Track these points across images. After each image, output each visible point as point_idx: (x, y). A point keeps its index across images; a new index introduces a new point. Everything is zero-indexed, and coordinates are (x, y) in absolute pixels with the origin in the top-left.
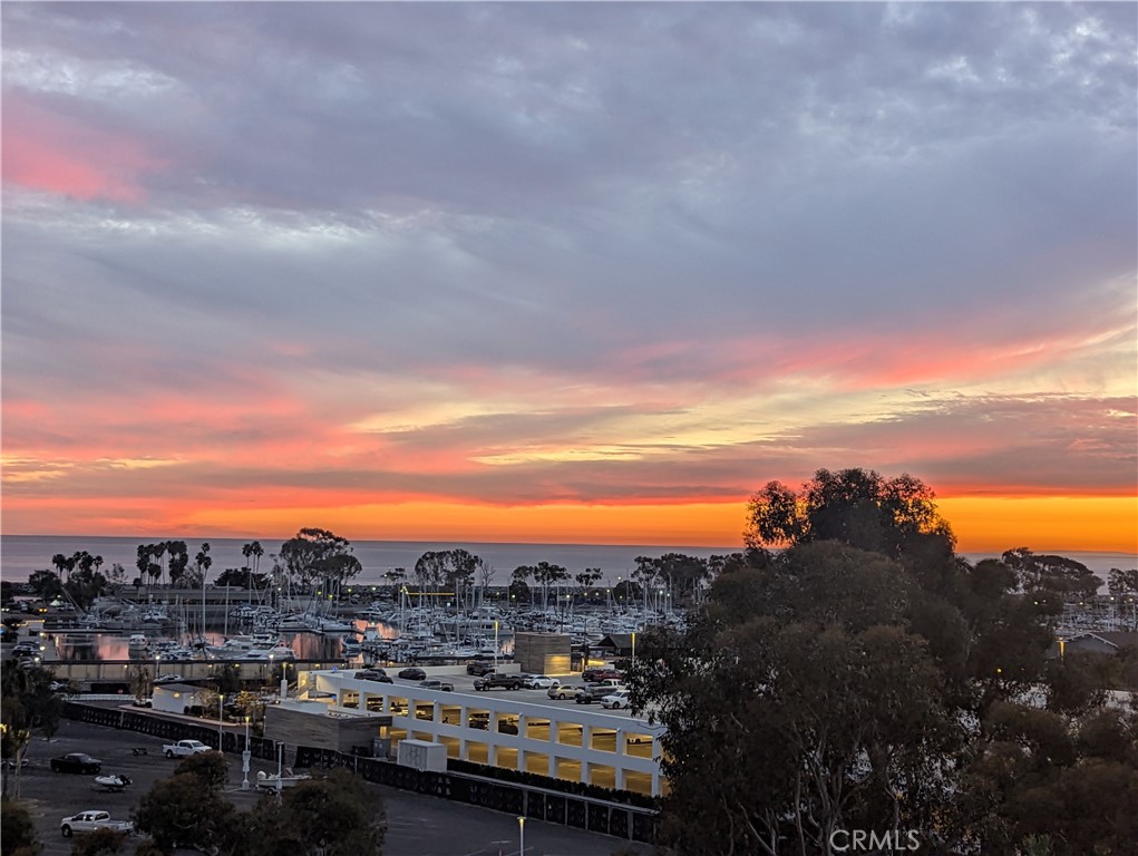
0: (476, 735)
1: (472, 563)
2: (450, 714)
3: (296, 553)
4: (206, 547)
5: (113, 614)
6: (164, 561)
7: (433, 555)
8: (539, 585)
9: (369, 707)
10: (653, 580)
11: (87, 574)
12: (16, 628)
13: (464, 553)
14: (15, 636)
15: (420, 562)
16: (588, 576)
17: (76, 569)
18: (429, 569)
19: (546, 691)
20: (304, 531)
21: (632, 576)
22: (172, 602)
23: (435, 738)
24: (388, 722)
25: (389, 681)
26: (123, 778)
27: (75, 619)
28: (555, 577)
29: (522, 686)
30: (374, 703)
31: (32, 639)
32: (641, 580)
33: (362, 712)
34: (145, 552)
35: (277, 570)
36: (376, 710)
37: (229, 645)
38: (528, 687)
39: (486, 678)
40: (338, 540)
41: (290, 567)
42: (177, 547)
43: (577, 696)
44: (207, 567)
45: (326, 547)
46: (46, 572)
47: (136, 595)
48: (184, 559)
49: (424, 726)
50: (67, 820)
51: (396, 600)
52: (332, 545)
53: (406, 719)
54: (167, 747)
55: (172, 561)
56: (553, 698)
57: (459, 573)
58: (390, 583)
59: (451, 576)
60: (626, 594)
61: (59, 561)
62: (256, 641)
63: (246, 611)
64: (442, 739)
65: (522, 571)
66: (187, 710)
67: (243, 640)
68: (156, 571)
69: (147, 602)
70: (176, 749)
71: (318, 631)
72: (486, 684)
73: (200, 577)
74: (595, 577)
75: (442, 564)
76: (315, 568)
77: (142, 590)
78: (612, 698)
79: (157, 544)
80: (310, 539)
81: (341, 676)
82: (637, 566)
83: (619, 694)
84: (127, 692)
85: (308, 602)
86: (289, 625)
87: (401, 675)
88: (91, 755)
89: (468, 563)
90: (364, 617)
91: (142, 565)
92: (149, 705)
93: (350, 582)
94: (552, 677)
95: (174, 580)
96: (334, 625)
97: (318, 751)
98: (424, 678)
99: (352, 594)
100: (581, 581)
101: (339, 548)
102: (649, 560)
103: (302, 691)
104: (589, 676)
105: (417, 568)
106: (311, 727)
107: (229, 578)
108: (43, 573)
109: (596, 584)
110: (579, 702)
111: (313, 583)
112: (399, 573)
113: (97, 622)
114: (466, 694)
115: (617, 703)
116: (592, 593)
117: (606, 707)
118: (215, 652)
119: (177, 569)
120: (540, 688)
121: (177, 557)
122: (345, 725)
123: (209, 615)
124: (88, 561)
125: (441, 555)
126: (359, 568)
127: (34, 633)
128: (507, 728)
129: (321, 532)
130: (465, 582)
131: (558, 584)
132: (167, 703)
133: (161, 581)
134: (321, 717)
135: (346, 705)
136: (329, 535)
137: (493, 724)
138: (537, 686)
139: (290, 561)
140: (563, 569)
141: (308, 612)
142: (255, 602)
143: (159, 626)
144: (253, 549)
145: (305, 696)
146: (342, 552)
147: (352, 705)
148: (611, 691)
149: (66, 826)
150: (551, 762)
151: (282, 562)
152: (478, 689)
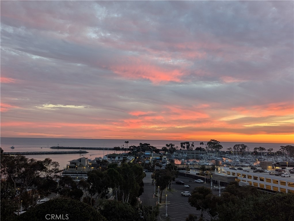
0: (255, 181)
1: (245, 147)
2: (250, 177)
3: (210, 144)
4: (193, 143)
5: (177, 155)
6: (185, 145)
7: (237, 145)
8: (260, 151)
9: (233, 175)
10: (285, 151)
11: (172, 148)
12: (162, 158)
13: (243, 145)
14: (162, 159)
15: (234, 146)
16: (270, 150)
17: (170, 147)
18: (236, 148)
19: (269, 173)
20: (211, 140)
21: (280, 150)
22: (188, 153)
23: (247, 181)
24: (237, 178)
25: (236, 170)
26: (189, 186)
27: (171, 156)
28: (263, 150)
29: (263, 172)
30: (234, 174)
31: (165, 160)
32: (282, 151)
33: (231, 176)
34: (182, 144)
35: (206, 148)
36: (234, 175)
37: (200, 162)
38: (264, 172)
39: (256, 170)
40: (218, 142)
41: (209, 147)
42: (188, 143)
43: (276, 174)
44: (193, 147)
45: (216, 143)
46: (165, 147)
47: (180, 151)
48: (189, 145)
49: (244, 179)
50: (182, 193)
51: (230, 154)
52: (217, 143)
53: (241, 178)
54: (195, 181)
55: (187, 145)
56: (270, 174)
57: (243, 149)
58: (228, 150)
59: (241, 149)
60: (279, 153)
61: (167, 145)
62: (205, 161)
63: (201, 155)
64: (248, 181)
65: (255, 149)
66: (196, 174)
67: (203, 161)
68: (184, 147)
69: (183, 153)
70: (197, 181)
71: (216, 159)
72: (256, 171)
73: (192, 149)
74: (272, 150)
75: (239, 147)
76: (214, 147)
77: (182, 151)
78: (283, 175)
79: (184, 142)
80: (213, 142)
81: (226, 168)
82: (281, 148)
83: (285, 174)
84: (185, 170)
85: (213, 154)
86: (210, 158)
87: (238, 169)
88: (183, 181)
89: (244, 147)
90: (224, 157)
91: (182, 146)
92: (189, 173)
93: (221, 150)
94: (269, 170)
95: (187, 149)
96: (219, 158)
97: (224, 182)
98: (242, 170)
99: (221, 152)
100: (269, 151)
101: (218, 143)
102: (284, 147)
103: (219, 171)
104: (277, 170)
105: (234, 148)
106: (221, 178)
107: (198, 149)
108: (164, 147)
109: (272, 151)
110: (276, 176)
111: (213, 150)
112: (231, 148)
113: (175, 157)
114: (252, 173)
115: (284, 176)
116: (271, 153)
117: (282, 177)
118: (198, 163)
119: (188, 147)
120: (267, 172)
121: (188, 145)
122: (229, 178)
123: (196, 156)
124: (172, 145)
125: (239, 145)
126: (222, 147)
127: (165, 159)
128: (262, 180)
129: (215, 140)
130: (244, 151)
131: (264, 151)
132: (193, 172)
133: (185, 149)
134: (224, 176)
135: (228, 174)
136: (216, 141)
137: (258, 179)
138: (266, 172)
139: (209, 146)
140: (265, 148)
141: (213, 156)
142: (203, 154)
143: (186, 158)
144: (202, 143)
145: (220, 172)
146: (219, 144)
147: (229, 174)
148: (283, 174)
149: (182, 194)
150: (272, 187)
151: (207, 146)
152: (254, 172)
